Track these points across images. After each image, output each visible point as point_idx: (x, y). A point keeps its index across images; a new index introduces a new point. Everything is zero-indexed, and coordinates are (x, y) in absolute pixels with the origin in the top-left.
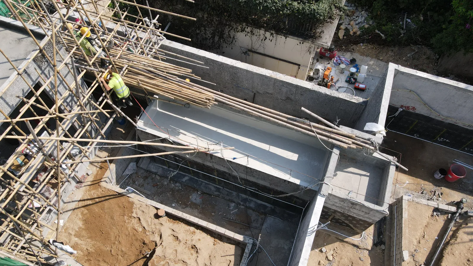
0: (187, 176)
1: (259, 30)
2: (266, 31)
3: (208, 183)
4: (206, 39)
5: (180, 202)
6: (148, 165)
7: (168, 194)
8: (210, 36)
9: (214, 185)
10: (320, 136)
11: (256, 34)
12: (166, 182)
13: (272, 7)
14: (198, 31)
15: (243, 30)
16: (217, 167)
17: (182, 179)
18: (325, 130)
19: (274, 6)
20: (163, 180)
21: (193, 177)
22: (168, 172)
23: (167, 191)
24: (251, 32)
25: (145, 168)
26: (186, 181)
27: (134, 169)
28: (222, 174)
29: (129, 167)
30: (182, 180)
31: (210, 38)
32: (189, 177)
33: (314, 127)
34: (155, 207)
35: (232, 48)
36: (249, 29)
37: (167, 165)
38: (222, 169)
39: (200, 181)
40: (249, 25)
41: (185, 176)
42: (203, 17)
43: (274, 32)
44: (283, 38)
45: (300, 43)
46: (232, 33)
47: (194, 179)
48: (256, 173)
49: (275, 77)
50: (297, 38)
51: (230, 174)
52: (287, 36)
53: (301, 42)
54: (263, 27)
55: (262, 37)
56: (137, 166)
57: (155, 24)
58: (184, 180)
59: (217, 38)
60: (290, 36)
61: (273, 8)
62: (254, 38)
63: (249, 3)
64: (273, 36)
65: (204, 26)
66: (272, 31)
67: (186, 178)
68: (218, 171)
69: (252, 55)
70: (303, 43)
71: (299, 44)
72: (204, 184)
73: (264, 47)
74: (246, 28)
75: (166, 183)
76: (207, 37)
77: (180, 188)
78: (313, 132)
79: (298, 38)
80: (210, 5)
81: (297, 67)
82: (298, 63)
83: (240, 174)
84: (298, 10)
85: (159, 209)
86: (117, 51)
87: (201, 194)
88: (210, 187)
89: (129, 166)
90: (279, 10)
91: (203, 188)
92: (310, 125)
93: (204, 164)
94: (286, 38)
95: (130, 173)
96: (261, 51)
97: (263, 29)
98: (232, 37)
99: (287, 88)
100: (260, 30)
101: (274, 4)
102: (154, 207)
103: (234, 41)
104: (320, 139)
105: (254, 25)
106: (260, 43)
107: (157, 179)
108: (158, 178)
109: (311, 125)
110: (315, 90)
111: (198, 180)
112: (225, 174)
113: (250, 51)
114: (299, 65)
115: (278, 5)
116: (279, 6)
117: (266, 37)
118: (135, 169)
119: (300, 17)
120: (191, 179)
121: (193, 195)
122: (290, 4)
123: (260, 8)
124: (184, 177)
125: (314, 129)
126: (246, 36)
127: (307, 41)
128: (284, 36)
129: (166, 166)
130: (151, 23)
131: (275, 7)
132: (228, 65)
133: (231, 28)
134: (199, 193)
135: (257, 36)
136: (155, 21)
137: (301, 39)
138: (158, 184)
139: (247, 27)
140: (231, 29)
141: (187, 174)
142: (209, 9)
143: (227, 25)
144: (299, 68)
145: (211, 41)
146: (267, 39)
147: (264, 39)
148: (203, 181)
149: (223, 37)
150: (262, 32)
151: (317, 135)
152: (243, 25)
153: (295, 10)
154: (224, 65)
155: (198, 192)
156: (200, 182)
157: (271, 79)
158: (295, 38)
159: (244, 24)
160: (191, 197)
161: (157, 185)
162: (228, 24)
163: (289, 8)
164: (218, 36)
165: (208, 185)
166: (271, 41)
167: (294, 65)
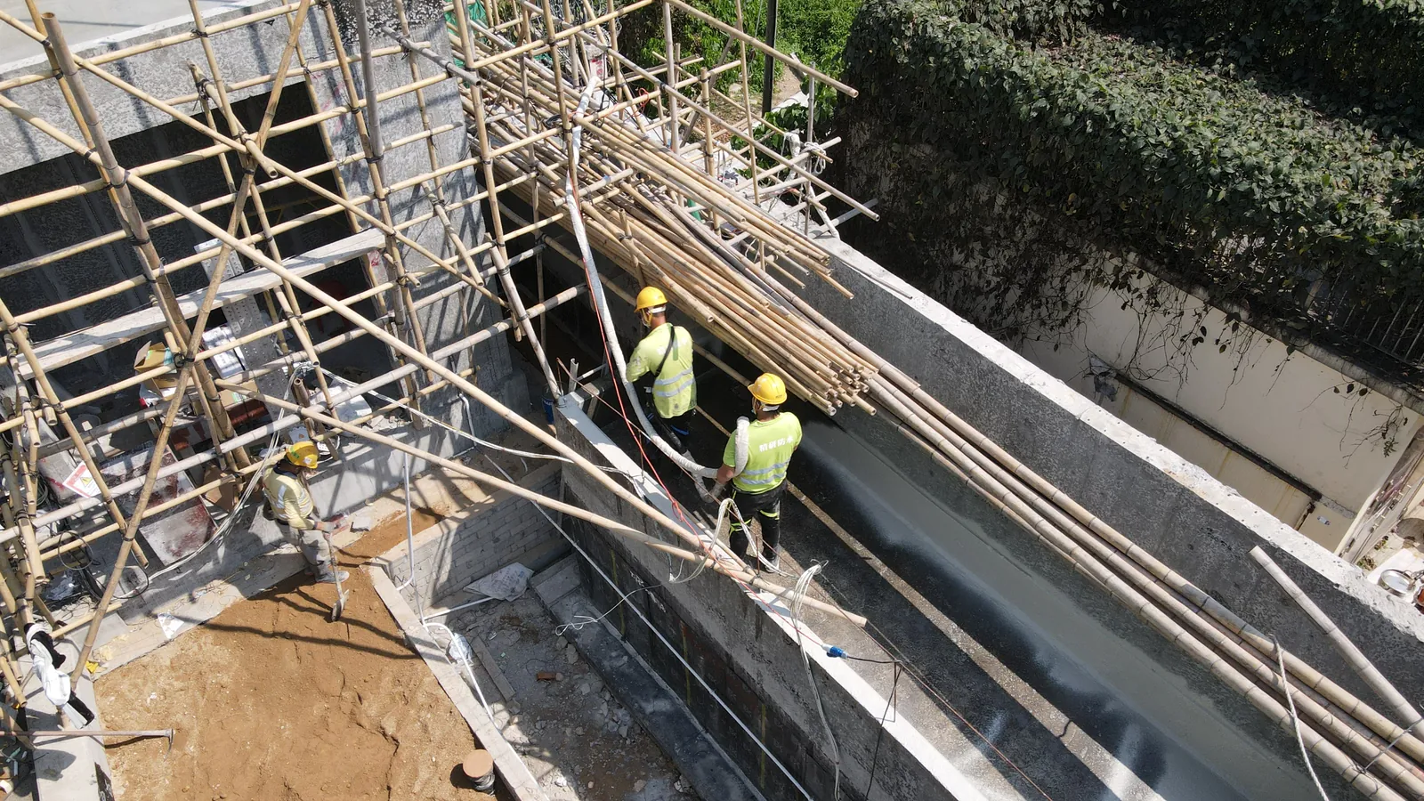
0: (671, 698)
1: (1182, 294)
2: (1212, 302)
3: (731, 764)
4: (978, 291)
5: (591, 785)
6: (563, 597)
7: (568, 731)
8: (995, 280)
9: (749, 784)
10: (1315, 737)
11: (1168, 305)
12: (590, 685)
13: (1270, 199)
14: (958, 257)
15: (1120, 283)
16: (772, 688)
17: (647, 701)
18: (1352, 717)
19: (1279, 198)
20: (584, 672)
21: (687, 710)
22: (614, 654)
23: (572, 720)
24: (1152, 292)
25: (547, 602)
26: (653, 713)
27: (513, 590)
28: (783, 734)
29: (502, 575)
30: (644, 705)
31: (991, 291)
32: (673, 703)
33: (1293, 675)
34: (474, 735)
35: (1056, 347)
36: (1144, 282)
37: (623, 625)
38: (790, 709)
39: (705, 740)
40: (1150, 264)
41: (660, 694)
42: (991, 202)
43: (1244, 314)
44: (1279, 347)
45: (1350, 388)
46: (1076, 285)
47: (688, 721)
48: (913, 784)
49: (1187, 484)
50: (1340, 362)
51: (810, 750)
52: (1298, 343)
53: (1358, 387)
54: (1207, 285)
55: (1188, 323)
56: (528, 582)
57: (813, 157)
58: (649, 708)
59: (1014, 295)
60: (1311, 348)
61: (1275, 206)
62: (1158, 322)
63: (1177, 169)
64: (1235, 328)
65: (984, 241)
66: (1236, 309)
67: (662, 705)
68: (773, 712)
69: (1126, 399)
70: (1363, 392)
71: (1343, 389)
72: (713, 758)
73: (1184, 375)
74: (1134, 276)
75: (585, 689)
76: (982, 283)
77: (624, 731)
78: (1280, 696)
79: (1348, 365)
80: (1028, 159)
81: (1302, 499)
82: (1315, 484)
83: (849, 759)
84: (1381, 237)
85: (483, 748)
86: (623, 130)
87: (686, 794)
88: (730, 782)
89: (505, 570)
90: (1299, 220)
91: (700, 772)
92: (1272, 660)
93: (729, 657)
94: (1290, 351)
95: (493, 595)
96: (1166, 388)
97: (1201, 291)
98: (1071, 299)
99: (1224, 549)
100: (1189, 292)
101: (1283, 194)
102: (472, 731)
103: (1073, 321)
104: (1311, 750)
105: (1171, 266)
106: (1171, 350)
107: (566, 659)
108: (572, 656)
109: (1277, 663)
110: (1361, 597)
111: (698, 733)
112: (794, 739)
113: (1123, 378)
114: (1315, 495)
115: (1301, 199)
116: (1303, 207)
117: (1204, 330)
118: (518, 589)
119: (1385, 264)
120: (675, 717)
121: (653, 781)
122: (1353, 207)
123: (1216, 193)
124: (656, 697)
125: (1290, 689)
126: (1123, 307)
127: (1387, 387)
128: (1285, 340)
129: (619, 630)
130: (802, 148)
131: (1282, 205)
132: (1012, 378)
133: (1076, 262)
134: (678, 786)
135: (1169, 317)
136: (820, 148)
137: (1359, 372)
138: (559, 677)
139: (1138, 270)
140: (1077, 269)
141: (672, 693)
142: (1020, 170)
143: (1066, 249)
144: (1311, 510)
145: (992, 302)
146: (1208, 344)
147: (1193, 337)
148: (716, 746)
149: (1037, 292)
150: (1194, 302)
151: (1298, 721)
152: (1125, 261)
153: (1369, 235)
154: (999, 377)
155: (677, 779)
156: (701, 746)
157: (1167, 486)
158: (1334, 359)
159: (1132, 256)
160: (638, 785)
161: (554, 679)
162: (1070, 244)
163: (1344, 220)
164: (1021, 286)
165: (725, 773)
166: (1223, 348)
167: (1293, 489)
